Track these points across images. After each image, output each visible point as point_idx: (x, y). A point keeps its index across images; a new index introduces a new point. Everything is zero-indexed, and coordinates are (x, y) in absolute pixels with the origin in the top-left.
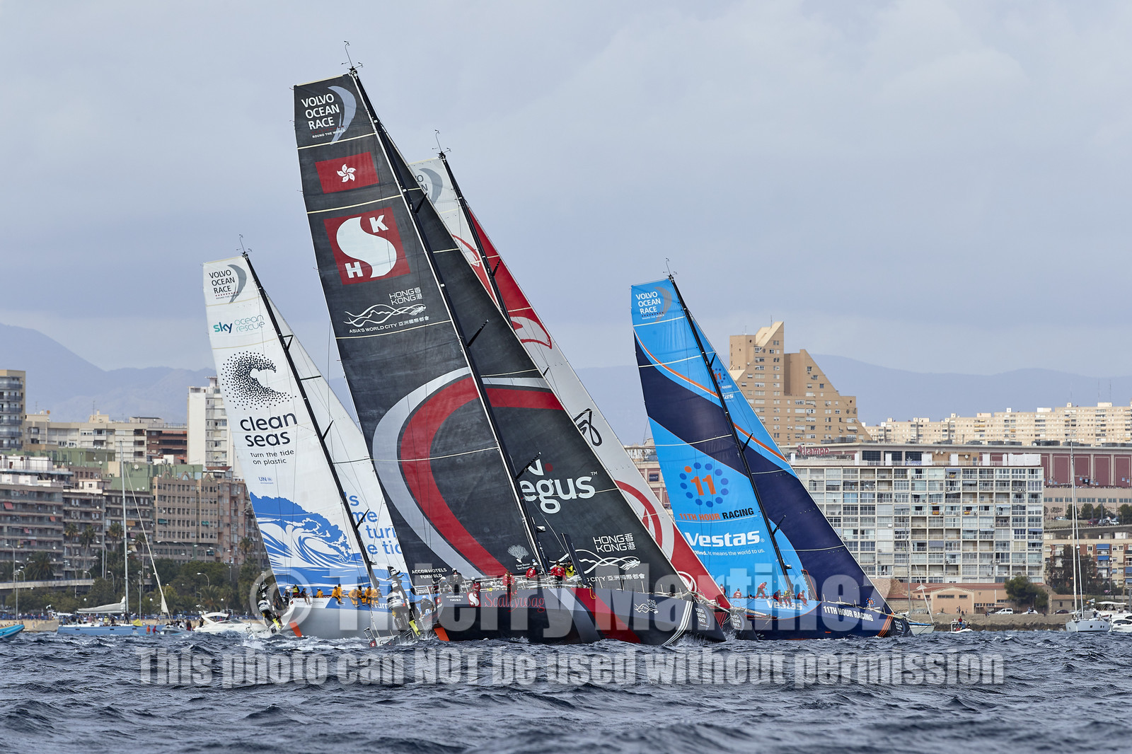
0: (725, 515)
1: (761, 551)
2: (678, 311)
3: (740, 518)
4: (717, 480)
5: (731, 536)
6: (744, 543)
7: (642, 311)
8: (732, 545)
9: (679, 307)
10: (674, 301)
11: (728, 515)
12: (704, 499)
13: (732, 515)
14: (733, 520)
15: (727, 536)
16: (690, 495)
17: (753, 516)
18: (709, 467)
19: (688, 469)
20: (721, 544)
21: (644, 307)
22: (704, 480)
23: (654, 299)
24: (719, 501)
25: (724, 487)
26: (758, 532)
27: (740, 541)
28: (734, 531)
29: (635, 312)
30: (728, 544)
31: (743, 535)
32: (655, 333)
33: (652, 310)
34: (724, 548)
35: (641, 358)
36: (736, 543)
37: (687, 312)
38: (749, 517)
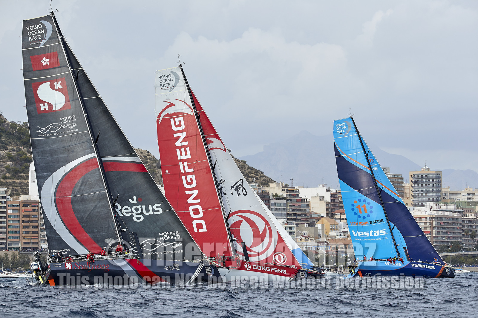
0: (371, 222)
1: (386, 238)
2: (354, 132)
3: (377, 224)
4: (368, 207)
5: (373, 232)
6: (378, 235)
7: (338, 132)
8: (373, 236)
9: (354, 130)
10: (352, 127)
11: (372, 222)
12: (362, 215)
13: (374, 222)
14: (374, 224)
15: (371, 232)
16: (355, 214)
17: (383, 223)
18: (365, 201)
19: (355, 202)
20: (368, 235)
21: (339, 130)
22: (362, 207)
23: (344, 126)
24: (369, 216)
25: (371, 210)
26: (385, 230)
27: (377, 234)
28: (374, 229)
29: (335, 132)
30: (371, 235)
31: (378, 231)
32: (343, 141)
33: (343, 131)
34: (370, 237)
35: (337, 152)
36: (375, 235)
37: (358, 132)
38: (382, 223)
